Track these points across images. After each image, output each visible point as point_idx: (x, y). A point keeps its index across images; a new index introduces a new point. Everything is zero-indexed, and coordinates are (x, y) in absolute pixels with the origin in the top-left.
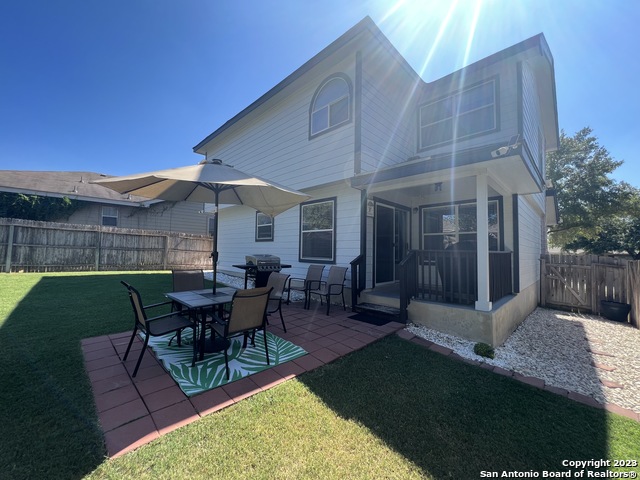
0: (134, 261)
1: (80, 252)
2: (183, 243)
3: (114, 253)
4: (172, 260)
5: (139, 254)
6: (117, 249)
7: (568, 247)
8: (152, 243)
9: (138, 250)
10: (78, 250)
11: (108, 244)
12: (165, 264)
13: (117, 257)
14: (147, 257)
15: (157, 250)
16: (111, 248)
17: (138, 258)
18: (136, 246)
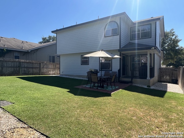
0: (31, 72)
1: (16, 69)
2: (45, 65)
3: (25, 69)
4: (42, 71)
5: (32, 69)
6: (26, 68)
7: (167, 65)
8: (36, 66)
9: (32, 68)
10: (15, 68)
11: (23, 66)
12: (41, 73)
13: (26, 71)
14: (35, 71)
15: (37, 68)
16: (24, 67)
17: (32, 71)
18: (31, 67)
